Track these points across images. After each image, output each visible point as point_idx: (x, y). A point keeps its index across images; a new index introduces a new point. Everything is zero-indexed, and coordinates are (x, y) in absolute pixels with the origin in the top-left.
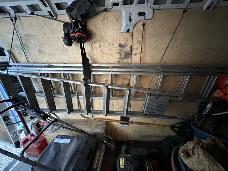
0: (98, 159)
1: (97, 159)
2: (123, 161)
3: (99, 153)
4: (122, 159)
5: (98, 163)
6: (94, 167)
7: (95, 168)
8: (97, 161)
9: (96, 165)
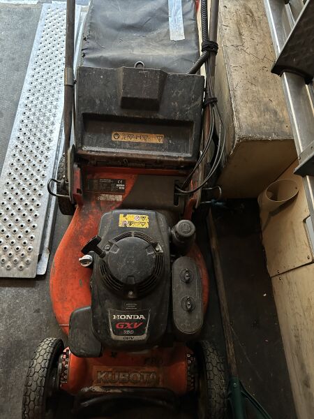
0: (138, 144)
1: (138, 140)
2: (140, 226)
3: (158, 142)
4: (147, 220)
5: (128, 146)
6: (113, 134)
7: (113, 139)
8: (133, 140)
9: (119, 140)
